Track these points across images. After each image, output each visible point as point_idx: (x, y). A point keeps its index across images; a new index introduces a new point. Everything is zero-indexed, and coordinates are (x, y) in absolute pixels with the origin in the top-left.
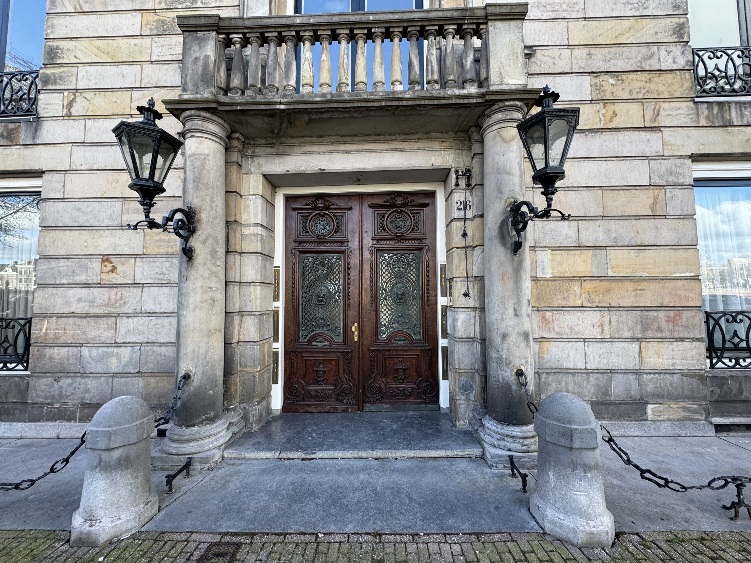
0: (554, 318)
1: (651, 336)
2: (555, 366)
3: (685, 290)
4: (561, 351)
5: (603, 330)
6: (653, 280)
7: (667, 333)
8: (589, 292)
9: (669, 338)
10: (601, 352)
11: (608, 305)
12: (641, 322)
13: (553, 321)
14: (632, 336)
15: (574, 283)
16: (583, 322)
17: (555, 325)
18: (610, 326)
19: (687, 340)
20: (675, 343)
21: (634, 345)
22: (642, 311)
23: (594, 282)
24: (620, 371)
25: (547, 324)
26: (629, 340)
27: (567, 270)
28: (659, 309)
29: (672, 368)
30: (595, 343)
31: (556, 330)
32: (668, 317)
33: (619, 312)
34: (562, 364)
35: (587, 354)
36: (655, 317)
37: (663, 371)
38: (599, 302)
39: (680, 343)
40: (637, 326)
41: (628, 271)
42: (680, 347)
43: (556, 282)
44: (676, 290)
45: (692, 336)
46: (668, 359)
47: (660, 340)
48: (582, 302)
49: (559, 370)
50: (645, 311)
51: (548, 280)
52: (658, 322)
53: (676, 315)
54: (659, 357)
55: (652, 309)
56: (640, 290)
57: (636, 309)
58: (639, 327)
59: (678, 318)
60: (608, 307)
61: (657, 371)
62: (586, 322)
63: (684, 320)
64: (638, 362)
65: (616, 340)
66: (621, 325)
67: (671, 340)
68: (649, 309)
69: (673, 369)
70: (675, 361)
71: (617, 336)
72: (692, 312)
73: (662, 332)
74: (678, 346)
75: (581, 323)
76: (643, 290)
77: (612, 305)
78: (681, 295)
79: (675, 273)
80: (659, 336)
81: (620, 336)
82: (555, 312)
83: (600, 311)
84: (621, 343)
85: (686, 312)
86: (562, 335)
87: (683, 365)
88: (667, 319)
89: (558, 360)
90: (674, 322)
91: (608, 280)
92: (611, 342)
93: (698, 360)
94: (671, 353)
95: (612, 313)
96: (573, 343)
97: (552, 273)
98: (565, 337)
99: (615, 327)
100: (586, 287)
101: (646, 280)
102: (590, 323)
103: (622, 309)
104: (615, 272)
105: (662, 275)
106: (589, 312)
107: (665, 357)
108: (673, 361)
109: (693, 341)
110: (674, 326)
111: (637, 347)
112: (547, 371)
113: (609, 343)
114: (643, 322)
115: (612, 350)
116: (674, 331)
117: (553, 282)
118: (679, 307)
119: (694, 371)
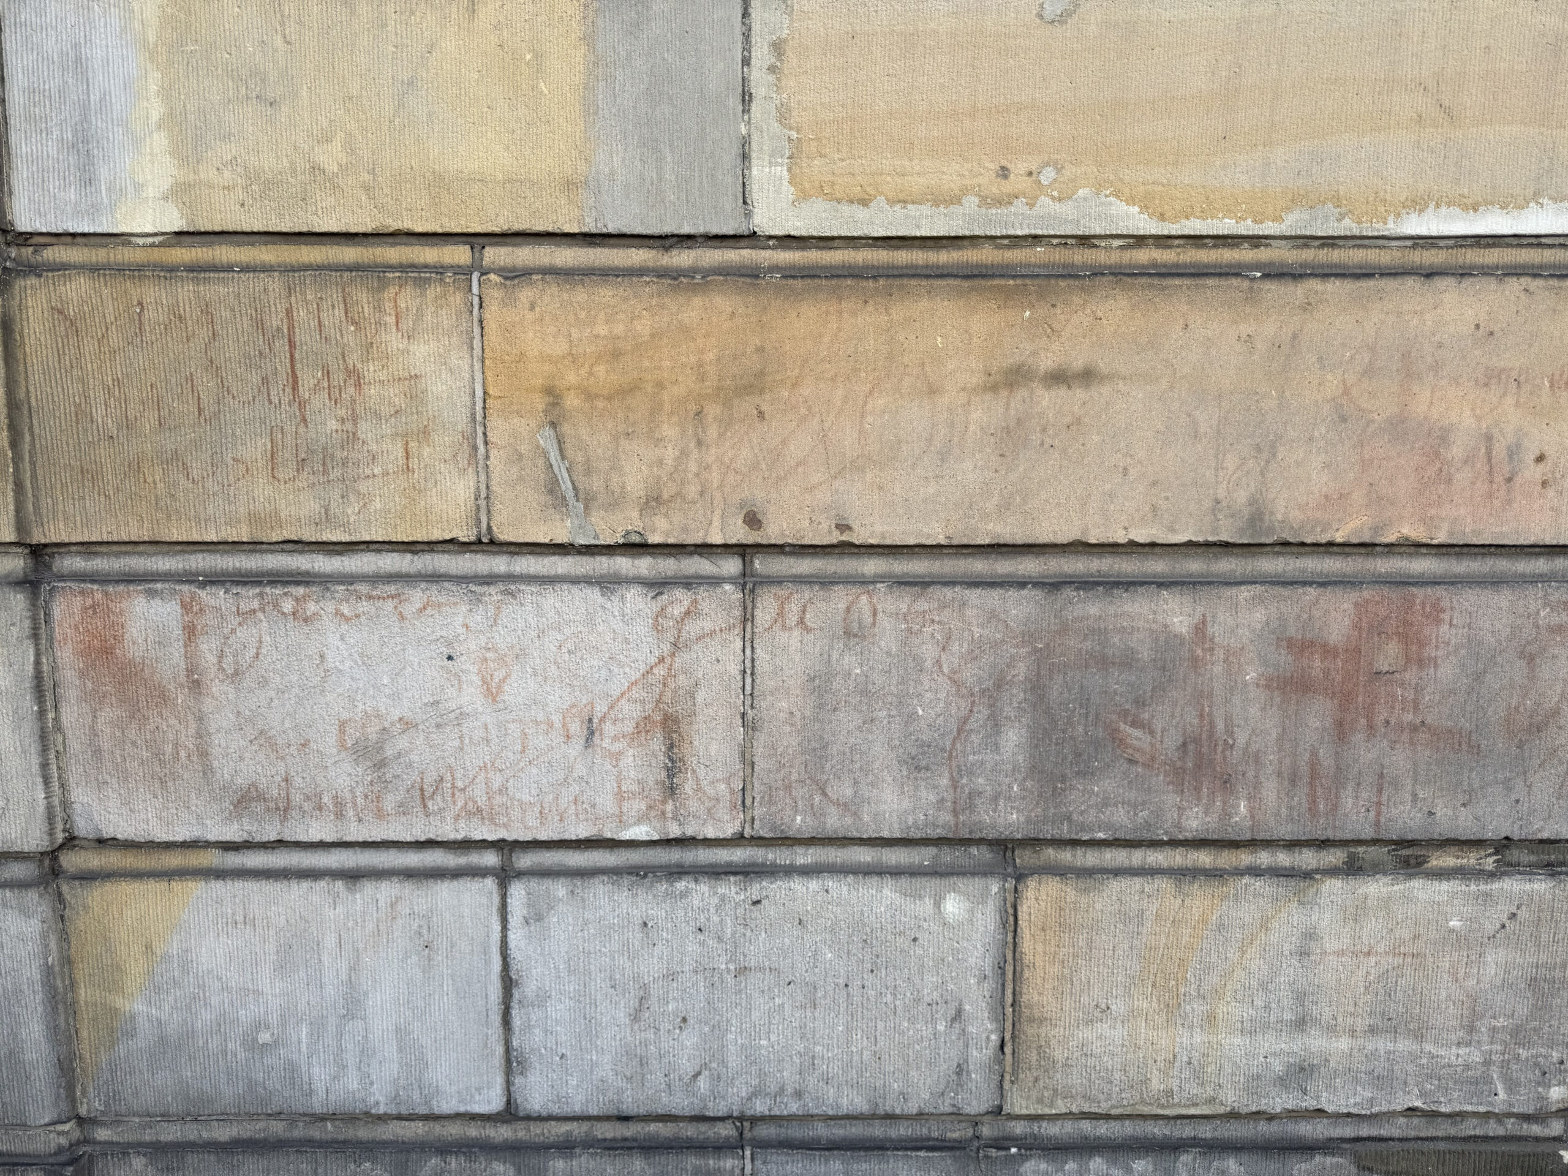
0: (207, 649)
1: (1121, 819)
2: (229, 1093)
3: (1492, 377)
4: (282, 968)
5: (674, 767)
6: (1199, 273)
7: (1270, 792)
8: (553, 395)
9: (1292, 845)
10: (651, 966)
11: (740, 534)
12: (1037, 688)
13: (196, 686)
14: (944, 822)
15: (407, 298)
16: (492, 693)
17: (221, 721)
18: (749, 725)
19: (1448, 860)
20: (1334, 888)
21: (953, 906)
22: (1053, 585)
23: (606, 294)
24: (821, 1131)
25: (135, 713)
26: (923, 856)
27: (331, 157)
28: (1226, 565)
29: (1279, 1102)
30: (599, 891)
31: (224, 770)
32: (1300, 647)
33: (840, 597)
34: (292, 1069)
35: (529, 988)
36: (1171, 641)
37: (1206, 1131)
38: (653, 502)
39: (1375, 888)
40: (995, 724)
41: (950, 177)
42: (1371, 926)
43: (216, 290)
44: (1409, 374)
45: (1497, 826)
46: (1251, 1030)
47: (1204, 858)
48: (484, 500)
49: (277, 1128)
50: (1086, 584)
51: (137, 271)
52: (1201, 696)
53: (1379, 630)
54: (1172, 1009)
55: (1158, 566)
56: (1059, 378)
57: (1005, 566)
58: (1013, 738)
59: (1389, 655)
60: (742, 550)
61: (1157, 1130)
62: (516, 691)
63: (1447, 671)
64: (981, 1054)
65: (804, 857)
66: (847, 720)
67: (1308, 858)
68: (1127, 566)
69: (1293, 1115)
70: (1315, 1043)
71: (800, 823)
72: (1533, 599)
73: (1226, 783)
74: (1358, 912)
75: (471, 696)
76: (1088, 376)
77: (774, 532)
78: (1444, 436)
79: (1418, 204)
80: (1195, 822)
81: (834, 822)
82: (216, 598)
83: (658, 585)
84: (838, 887)
85: (1469, 598)
86: (284, 811)
87: (1382, 1081)
88: (1284, 660)
89: (252, 1045)
90: (1345, 700)
91: (752, 274)
92: (747, 872)
93: (1518, 1034)
94: (1291, 969)
95: (766, 607)
96: (387, 890)
97: (180, 192)
98: (317, 831)
99: (791, 741)
100: (532, 342)
101: (1121, 274)
102: (557, 698)
103: (871, 566)
104: (825, 192)
105: (1291, 223)
106: (552, 600)
107: (1230, 1009)
108: (1298, 1045)
109: (1506, 869)
110: (1341, 731)
111: (987, 919)
112: (170, 1133)
113: (729, 888)
114: (1055, 689)
115: (757, 950)
116: (1339, 778)
117: (185, 292)
118: (1417, 547)
119: (1469, 1128)
